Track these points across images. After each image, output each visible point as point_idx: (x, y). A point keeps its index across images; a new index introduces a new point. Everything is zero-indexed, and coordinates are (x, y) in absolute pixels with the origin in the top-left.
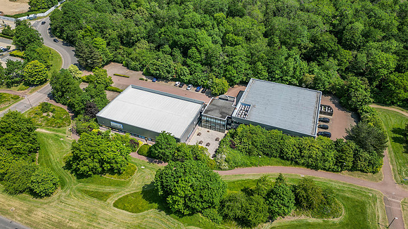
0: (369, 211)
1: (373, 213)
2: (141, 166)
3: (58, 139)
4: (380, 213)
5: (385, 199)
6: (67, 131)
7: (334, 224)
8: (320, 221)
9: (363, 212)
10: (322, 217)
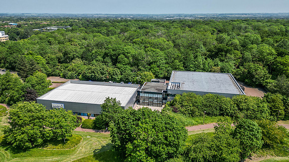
2: (86, 136)
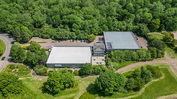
0: (170, 71)
1: (171, 71)
2: (79, 80)
3: (29, 81)
4: (173, 71)
5: (171, 65)
6: (31, 75)
7: (163, 79)
8: (158, 80)
9: (168, 72)
10: (158, 78)
